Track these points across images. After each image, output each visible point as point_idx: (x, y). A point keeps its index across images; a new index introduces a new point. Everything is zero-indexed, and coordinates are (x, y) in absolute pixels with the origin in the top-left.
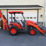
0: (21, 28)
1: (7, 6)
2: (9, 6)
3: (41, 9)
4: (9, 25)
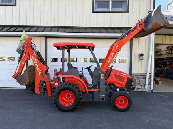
0: (88, 90)
1: (45, 27)
2: (51, 28)
3: (139, 38)
4: (54, 80)
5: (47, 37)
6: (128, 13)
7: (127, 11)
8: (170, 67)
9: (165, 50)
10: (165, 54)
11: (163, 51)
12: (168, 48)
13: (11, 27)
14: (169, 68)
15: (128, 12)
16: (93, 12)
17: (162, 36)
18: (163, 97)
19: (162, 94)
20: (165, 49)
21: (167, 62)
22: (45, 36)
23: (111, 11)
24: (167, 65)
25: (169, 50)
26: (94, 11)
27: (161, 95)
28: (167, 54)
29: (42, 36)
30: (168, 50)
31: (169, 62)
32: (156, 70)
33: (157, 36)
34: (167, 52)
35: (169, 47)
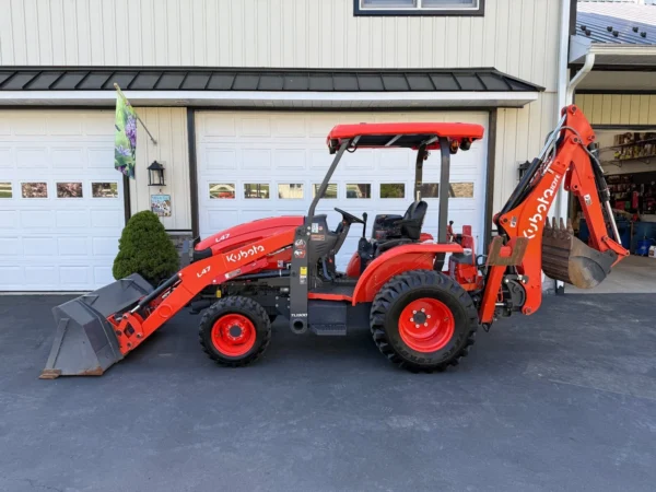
1: (187, 72)
2: (210, 76)
3: (519, 106)
5: (192, 109)
6: (482, 15)
7: (477, 9)
8: (626, 210)
9: (612, 148)
10: (611, 163)
11: (606, 149)
12: (622, 137)
13: (64, 71)
14: (622, 211)
15: (480, 13)
16: (357, 13)
17: (598, 97)
18: (595, 307)
19: (592, 300)
20: (612, 145)
21: (617, 192)
22: (188, 103)
23: (419, 8)
24: (618, 200)
25: (627, 146)
26: (361, 9)
27: (589, 303)
28: (620, 162)
29: (175, 103)
30: (623, 147)
31: (625, 191)
32: (578, 221)
33: (581, 96)
34: (617, 155)
35: (625, 136)
